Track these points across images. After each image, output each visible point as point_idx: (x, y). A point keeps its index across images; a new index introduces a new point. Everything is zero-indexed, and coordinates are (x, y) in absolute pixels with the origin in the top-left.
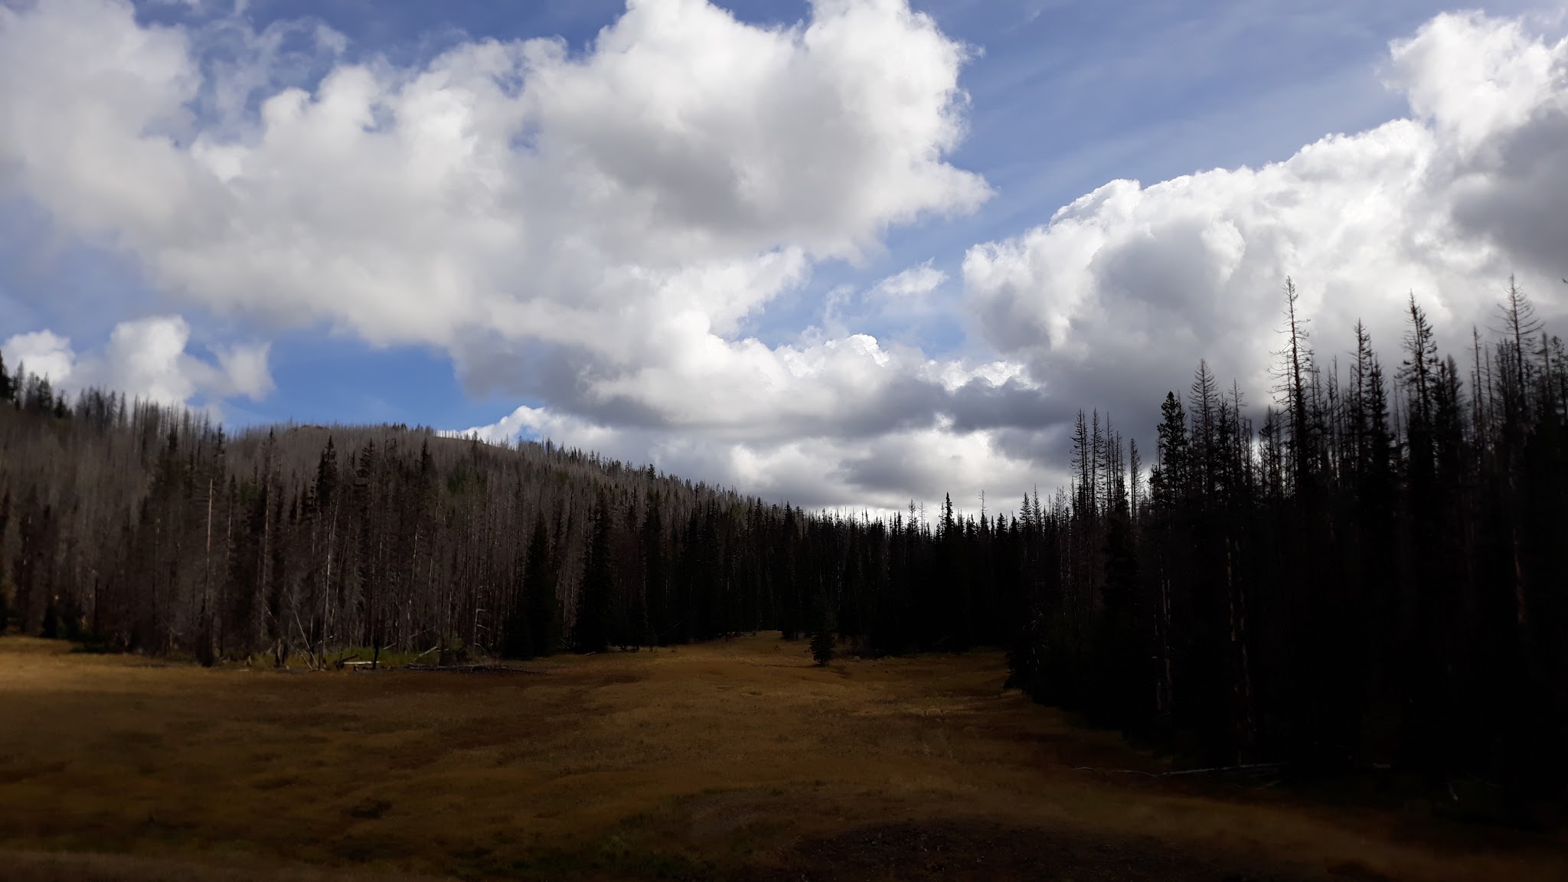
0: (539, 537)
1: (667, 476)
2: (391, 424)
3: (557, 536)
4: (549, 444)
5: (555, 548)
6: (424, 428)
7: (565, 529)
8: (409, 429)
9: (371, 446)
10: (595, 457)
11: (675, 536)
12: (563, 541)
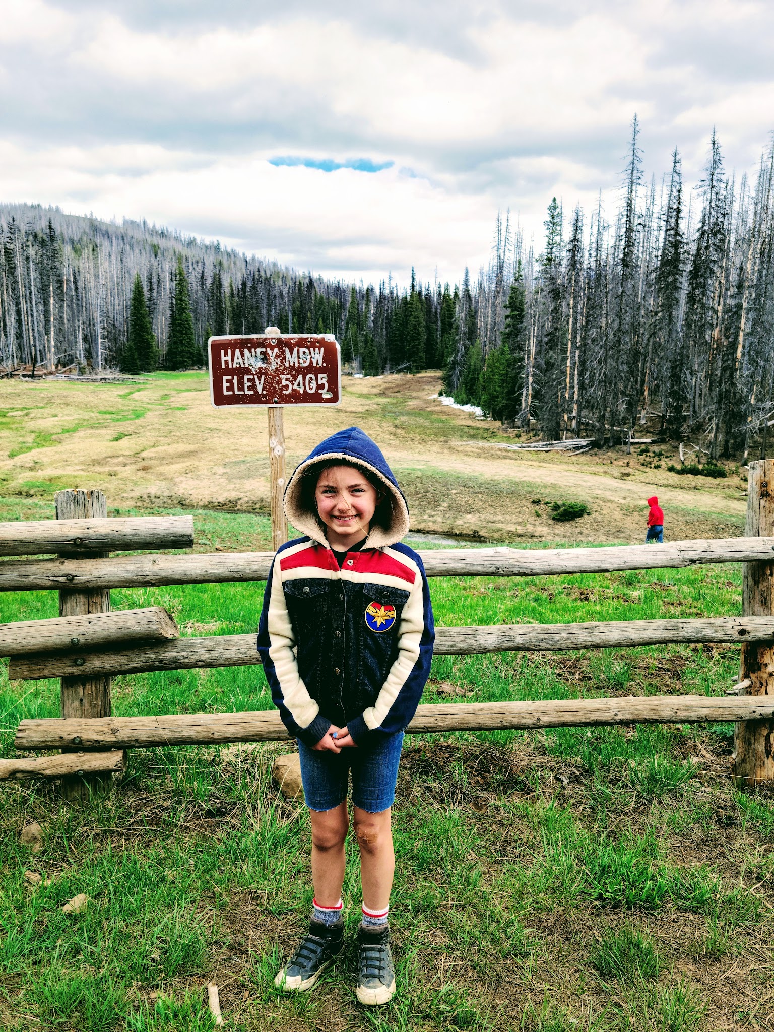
0: (138, 291)
1: (229, 250)
2: (29, 203)
3: (151, 290)
4: (144, 223)
5: (150, 299)
6: (54, 207)
7: (155, 286)
8: (43, 207)
9: (13, 220)
10: (178, 233)
11: (232, 295)
12: (155, 295)
